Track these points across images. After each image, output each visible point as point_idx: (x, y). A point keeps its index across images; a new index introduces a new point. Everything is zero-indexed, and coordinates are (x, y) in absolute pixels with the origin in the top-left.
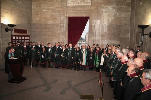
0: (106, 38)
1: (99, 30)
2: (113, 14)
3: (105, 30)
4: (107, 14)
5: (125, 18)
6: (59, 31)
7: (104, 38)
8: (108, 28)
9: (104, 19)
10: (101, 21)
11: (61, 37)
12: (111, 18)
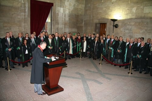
0: (68, 26)
1: (62, 18)
2: (73, 5)
3: (67, 19)
4: (68, 3)
5: (81, 9)
6: (19, 17)
7: (66, 26)
8: (69, 17)
9: (66, 8)
10: (64, 9)
11: (23, 24)
12: (72, 8)
